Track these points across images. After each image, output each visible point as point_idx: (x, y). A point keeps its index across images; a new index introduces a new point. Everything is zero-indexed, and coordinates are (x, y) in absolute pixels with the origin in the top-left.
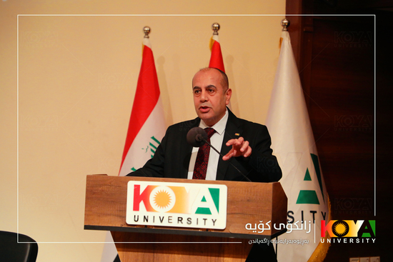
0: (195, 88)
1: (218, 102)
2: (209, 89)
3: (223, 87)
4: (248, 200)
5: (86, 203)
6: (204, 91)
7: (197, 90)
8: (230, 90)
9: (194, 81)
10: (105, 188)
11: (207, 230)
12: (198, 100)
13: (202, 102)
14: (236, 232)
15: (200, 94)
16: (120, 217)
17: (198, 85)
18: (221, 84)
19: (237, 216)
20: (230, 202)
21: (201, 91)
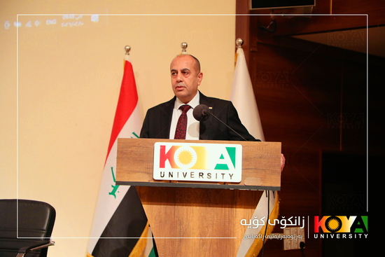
0: (172, 71)
1: (191, 83)
2: (183, 72)
3: (196, 71)
4: (260, 157)
5: (117, 163)
6: (179, 73)
7: (174, 72)
8: (202, 74)
9: (172, 65)
10: (134, 149)
11: (225, 183)
12: (175, 80)
13: (178, 82)
14: (250, 185)
15: (177, 76)
16: (148, 173)
17: (175, 68)
18: (194, 68)
19: (251, 171)
20: (245, 159)
21: (177, 73)
